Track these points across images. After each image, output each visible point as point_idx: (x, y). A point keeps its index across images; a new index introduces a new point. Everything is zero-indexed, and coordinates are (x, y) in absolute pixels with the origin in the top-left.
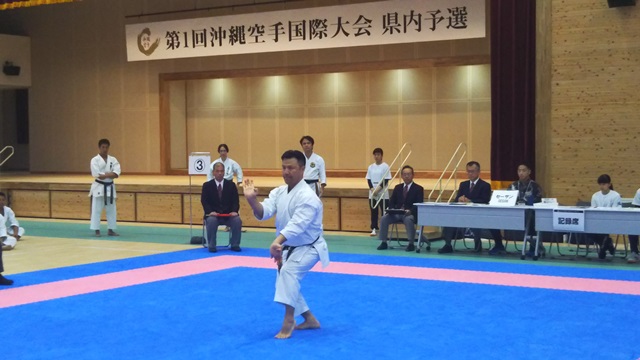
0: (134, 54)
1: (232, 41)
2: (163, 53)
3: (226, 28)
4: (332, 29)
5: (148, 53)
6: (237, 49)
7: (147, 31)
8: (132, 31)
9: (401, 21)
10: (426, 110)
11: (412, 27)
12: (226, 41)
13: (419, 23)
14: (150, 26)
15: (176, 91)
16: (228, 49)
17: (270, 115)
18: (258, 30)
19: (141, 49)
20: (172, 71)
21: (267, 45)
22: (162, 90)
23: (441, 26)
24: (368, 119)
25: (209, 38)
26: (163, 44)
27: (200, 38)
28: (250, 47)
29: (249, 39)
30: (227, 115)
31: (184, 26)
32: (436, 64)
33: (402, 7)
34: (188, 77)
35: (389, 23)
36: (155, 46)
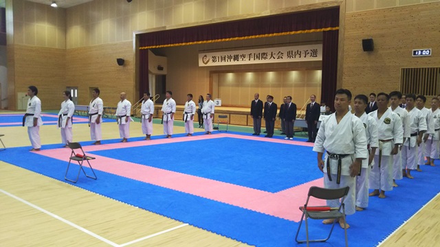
0: (201, 64)
1: (234, 60)
2: (211, 64)
3: (232, 55)
4: (269, 56)
5: (206, 63)
6: (236, 63)
7: (206, 56)
8: (201, 56)
9: (294, 54)
10: (303, 86)
11: (298, 56)
12: (232, 60)
13: (300, 55)
14: (207, 54)
15: (215, 77)
16: (233, 63)
17: (247, 86)
18: (244, 56)
19: (204, 62)
20: (214, 70)
21: (246, 62)
22: (210, 77)
23: (308, 56)
24: (281, 88)
25: (226, 59)
26: (211, 61)
27: (223, 59)
28: (240, 62)
29: (240, 59)
30: (232, 86)
31: (218, 54)
32: (306, 70)
33: (294, 49)
34: (220, 72)
35: (289, 55)
36: (208, 61)
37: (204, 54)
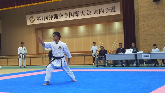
0: (29, 23)
1: (54, 18)
2: (36, 22)
3: (53, 15)
4: (80, 14)
5: (33, 22)
6: (56, 20)
7: (32, 17)
8: (28, 17)
9: (98, 11)
11: (101, 12)
13: (103, 11)
14: (33, 15)
15: (40, 33)
16: (53, 20)
17: (65, 38)
18: (61, 15)
20: (39, 27)
21: (64, 19)
22: (36, 32)
23: (109, 12)
25: (48, 18)
27: (46, 18)
28: (59, 19)
29: (59, 17)
31: (41, 15)
32: (108, 22)
33: (98, 7)
34: (43, 28)
35: (95, 11)
36: (34, 21)
37: (31, 15)
